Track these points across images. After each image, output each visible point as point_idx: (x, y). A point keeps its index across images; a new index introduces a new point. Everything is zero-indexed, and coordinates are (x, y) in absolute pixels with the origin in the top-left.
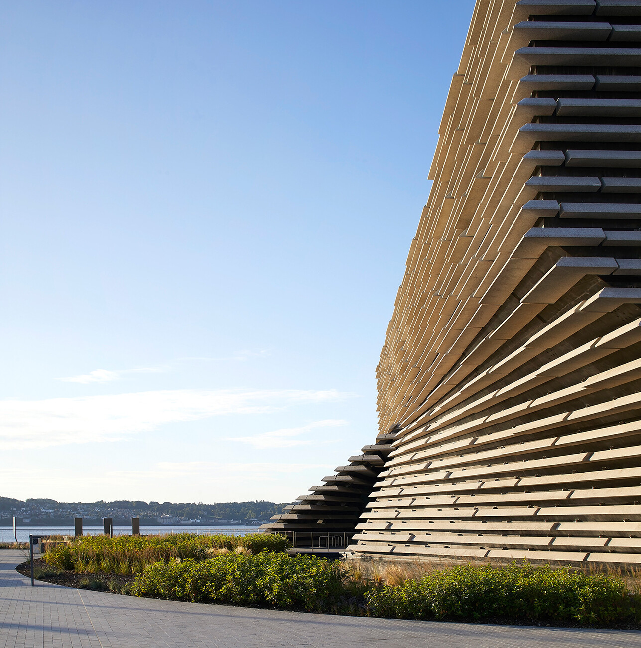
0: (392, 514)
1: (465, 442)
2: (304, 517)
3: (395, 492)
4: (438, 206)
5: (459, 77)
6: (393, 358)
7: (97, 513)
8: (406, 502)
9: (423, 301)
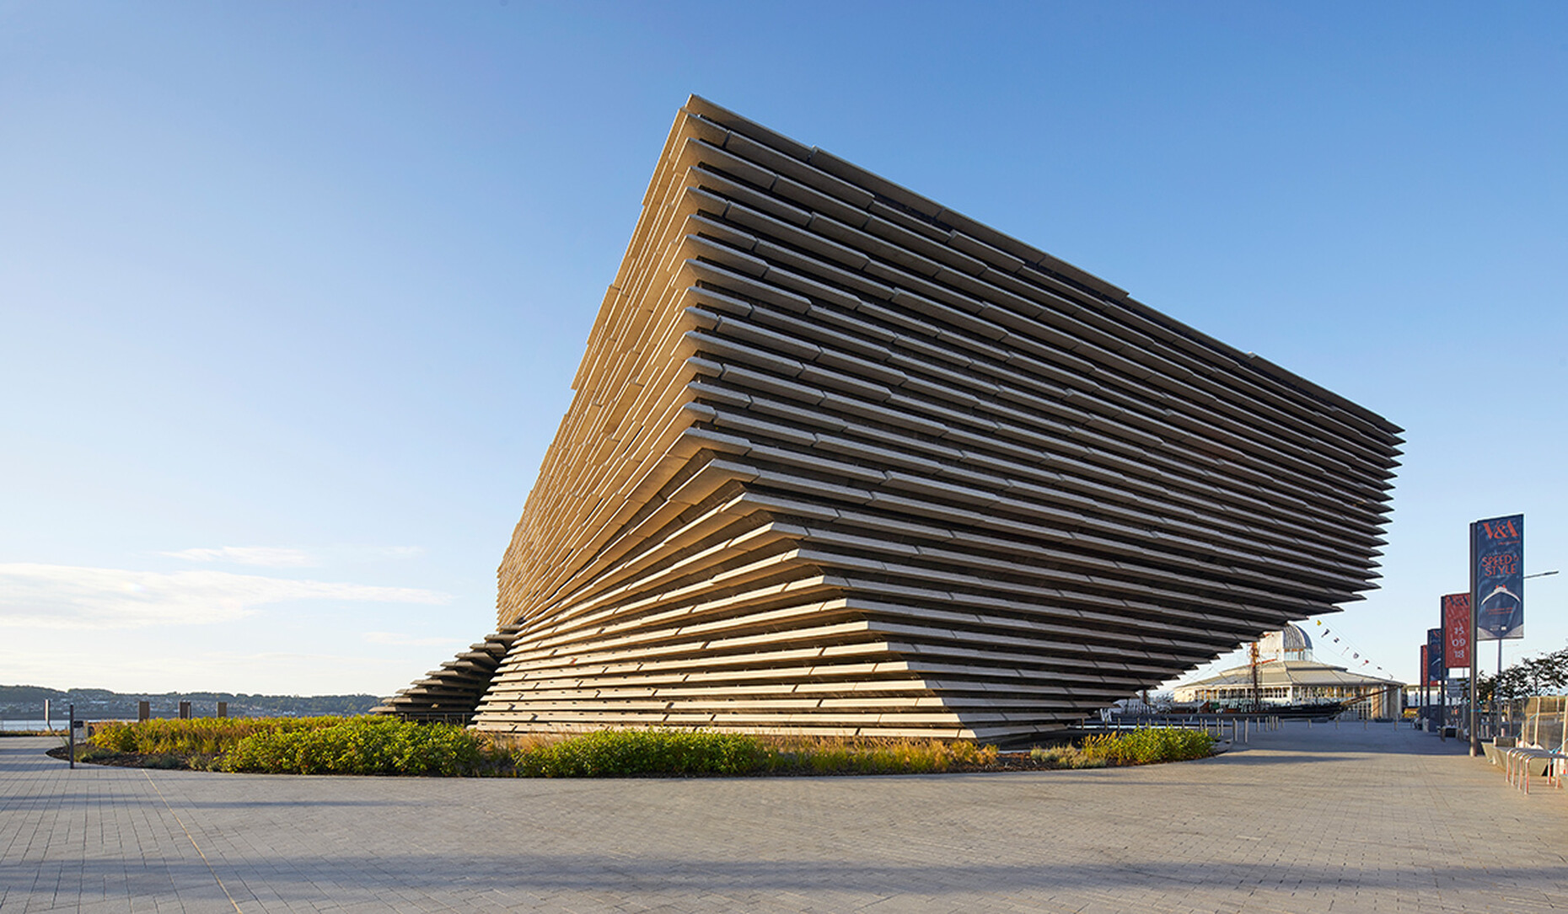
0: (516, 696)
1: (594, 632)
2: (418, 701)
3: (520, 676)
4: (581, 412)
5: (614, 290)
6: (519, 558)
7: (168, 704)
8: (531, 685)
9: (558, 502)
